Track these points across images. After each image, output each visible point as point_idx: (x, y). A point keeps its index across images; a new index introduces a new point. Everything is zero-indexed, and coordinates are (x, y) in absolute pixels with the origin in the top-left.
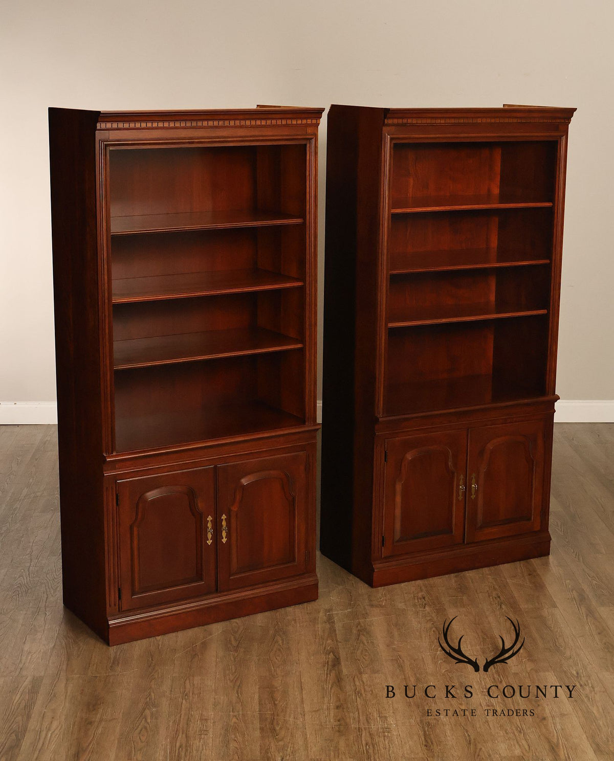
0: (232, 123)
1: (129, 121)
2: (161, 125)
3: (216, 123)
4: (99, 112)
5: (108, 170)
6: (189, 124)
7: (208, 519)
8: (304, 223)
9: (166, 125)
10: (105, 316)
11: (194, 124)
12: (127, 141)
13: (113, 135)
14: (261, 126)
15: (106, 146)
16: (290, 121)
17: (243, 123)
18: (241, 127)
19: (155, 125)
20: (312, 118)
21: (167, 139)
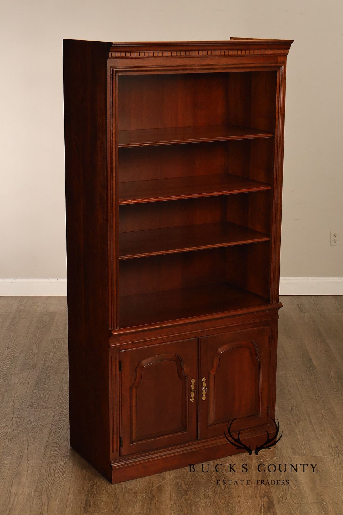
0: (218, 53)
1: (135, 51)
2: (160, 54)
3: (205, 53)
4: (111, 44)
5: (117, 92)
6: (183, 54)
7: (191, 381)
8: (273, 138)
9: (165, 54)
10: (113, 215)
11: (187, 53)
12: (132, 68)
13: (121, 63)
14: (241, 56)
15: (116, 72)
16: (265, 51)
17: (227, 53)
18: (225, 56)
19: (156, 54)
20: (282, 49)
21: (165, 67)
